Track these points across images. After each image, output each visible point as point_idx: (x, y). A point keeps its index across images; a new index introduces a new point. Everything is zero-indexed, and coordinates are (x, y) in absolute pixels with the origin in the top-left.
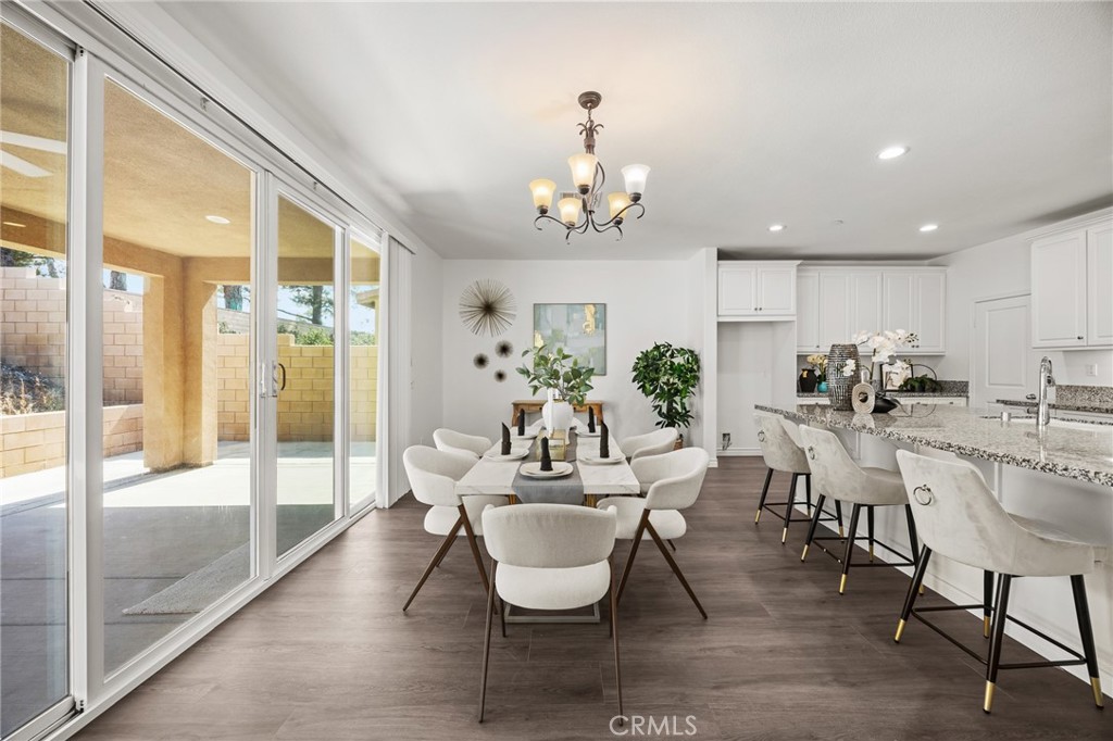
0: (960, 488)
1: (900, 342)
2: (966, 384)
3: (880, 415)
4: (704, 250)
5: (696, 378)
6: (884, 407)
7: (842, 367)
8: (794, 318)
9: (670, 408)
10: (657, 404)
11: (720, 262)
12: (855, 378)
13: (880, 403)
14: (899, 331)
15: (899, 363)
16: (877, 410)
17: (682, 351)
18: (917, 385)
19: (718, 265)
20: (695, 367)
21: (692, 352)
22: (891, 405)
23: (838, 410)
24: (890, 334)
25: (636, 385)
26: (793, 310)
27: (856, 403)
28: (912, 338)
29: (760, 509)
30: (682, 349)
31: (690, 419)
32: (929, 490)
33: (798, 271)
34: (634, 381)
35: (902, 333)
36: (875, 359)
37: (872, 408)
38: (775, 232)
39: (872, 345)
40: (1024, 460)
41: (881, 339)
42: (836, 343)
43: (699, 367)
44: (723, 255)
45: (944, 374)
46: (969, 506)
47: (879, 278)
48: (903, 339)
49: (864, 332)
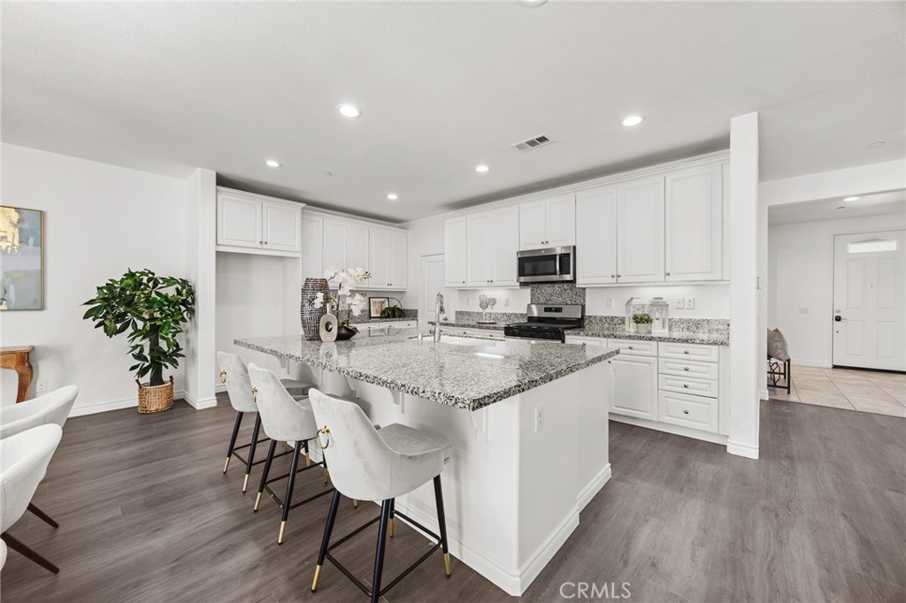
0: (348, 427)
1: (358, 279)
2: (416, 311)
3: (342, 343)
4: (199, 169)
5: (192, 312)
6: (346, 335)
7: (313, 300)
8: (299, 255)
9: (154, 347)
10: (134, 344)
11: (220, 188)
12: (323, 311)
13: (343, 331)
14: (358, 269)
15: (358, 296)
16: (340, 337)
17: (170, 281)
18: (390, 313)
19: (217, 191)
20: (189, 299)
21: (184, 283)
22: (352, 332)
23: (310, 340)
24: (351, 271)
25: (91, 322)
26: (298, 247)
27: (323, 333)
28: (367, 275)
29: (229, 456)
30: (172, 279)
31: (178, 359)
32: (328, 431)
33: (303, 213)
34: (86, 317)
35: (360, 271)
36: (340, 293)
37: (335, 337)
38: (271, 167)
39: (338, 280)
40: (402, 386)
41: (344, 275)
42: (310, 277)
43: (193, 300)
44: (222, 181)
45: (407, 305)
46: (356, 444)
47: (367, 231)
48: (360, 277)
49: (333, 268)
